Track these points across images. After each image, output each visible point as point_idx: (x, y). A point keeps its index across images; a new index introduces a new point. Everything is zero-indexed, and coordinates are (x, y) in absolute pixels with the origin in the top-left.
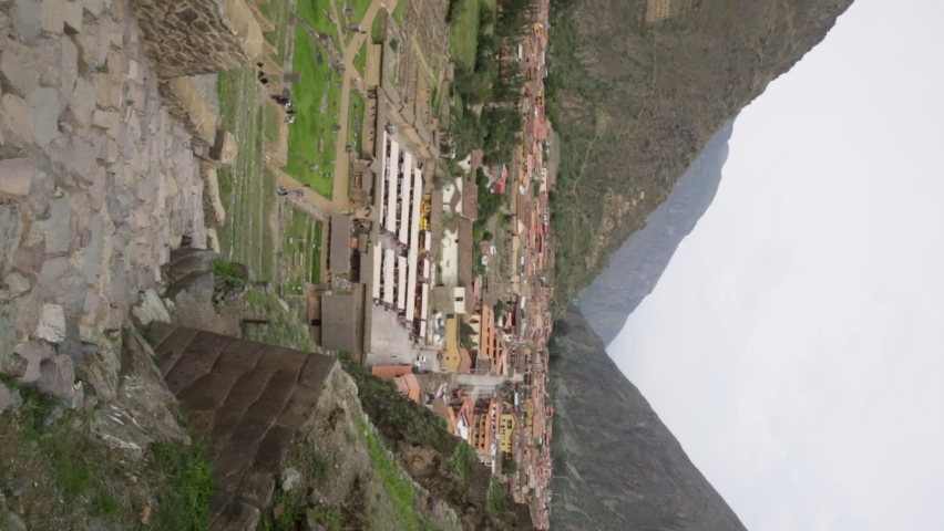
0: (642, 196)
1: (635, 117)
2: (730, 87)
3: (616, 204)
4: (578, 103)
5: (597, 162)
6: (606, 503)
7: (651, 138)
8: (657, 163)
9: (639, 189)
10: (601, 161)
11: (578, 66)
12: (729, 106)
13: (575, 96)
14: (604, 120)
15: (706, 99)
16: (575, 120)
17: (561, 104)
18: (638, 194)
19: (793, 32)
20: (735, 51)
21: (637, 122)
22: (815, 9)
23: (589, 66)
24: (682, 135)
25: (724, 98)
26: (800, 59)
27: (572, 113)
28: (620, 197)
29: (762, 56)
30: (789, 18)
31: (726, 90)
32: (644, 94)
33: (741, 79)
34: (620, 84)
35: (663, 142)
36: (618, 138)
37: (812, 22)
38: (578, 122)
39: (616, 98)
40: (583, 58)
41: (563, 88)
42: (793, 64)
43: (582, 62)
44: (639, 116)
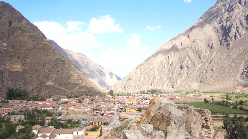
0: (73, 72)
1: (50, 74)
2: (45, 49)
3: (74, 79)
4: (43, 91)
5: (61, 85)
6: (158, 79)
7: (57, 70)
8: (63, 68)
9: (70, 73)
10: (61, 83)
11: (32, 90)
12: (50, 49)
13: (41, 91)
14: (49, 83)
15: (47, 55)
16: (48, 91)
17: (43, 95)
18: (72, 73)
19: (32, 33)
20: (34, 48)
21: (52, 74)
22: (26, 28)
23: (33, 87)
24: (57, 62)
25: (48, 51)
26: (41, 32)
27: (46, 92)
28: (72, 78)
29: (37, 41)
30: (28, 34)
31: (45, 50)
32: (44, 72)
33: (43, 46)
34: (40, 78)
35: (58, 67)
36: (55, 79)
37: (30, 29)
38: (49, 90)
39: (44, 80)
40: (30, 89)
41: (39, 95)
42: (43, 34)
43: (32, 89)
44: (50, 73)
